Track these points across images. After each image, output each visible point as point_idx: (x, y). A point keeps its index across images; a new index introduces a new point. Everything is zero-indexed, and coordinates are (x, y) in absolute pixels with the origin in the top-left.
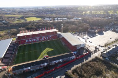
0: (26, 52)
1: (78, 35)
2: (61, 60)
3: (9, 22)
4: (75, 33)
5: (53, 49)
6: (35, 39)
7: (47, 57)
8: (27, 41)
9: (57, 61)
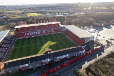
0: (25, 46)
1: (83, 29)
2: (68, 55)
3: (9, 18)
4: (79, 27)
5: (55, 43)
6: (35, 32)
7: (50, 51)
8: (26, 34)
9: (63, 57)
